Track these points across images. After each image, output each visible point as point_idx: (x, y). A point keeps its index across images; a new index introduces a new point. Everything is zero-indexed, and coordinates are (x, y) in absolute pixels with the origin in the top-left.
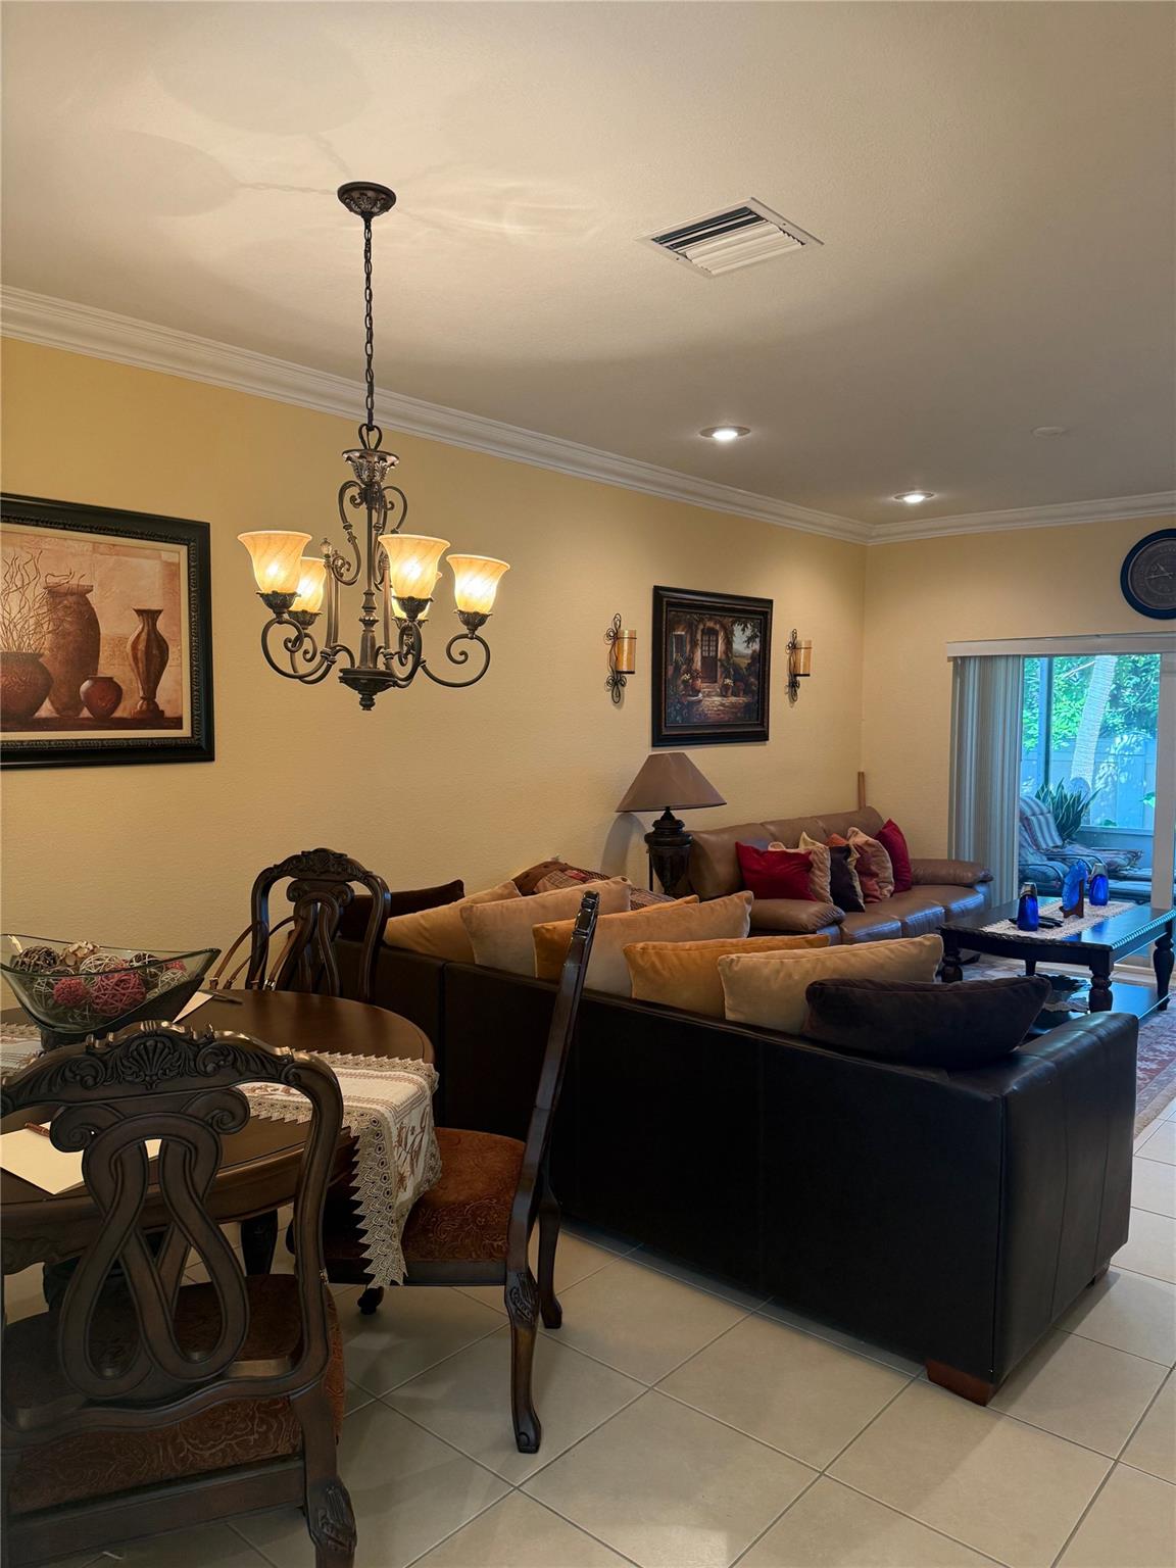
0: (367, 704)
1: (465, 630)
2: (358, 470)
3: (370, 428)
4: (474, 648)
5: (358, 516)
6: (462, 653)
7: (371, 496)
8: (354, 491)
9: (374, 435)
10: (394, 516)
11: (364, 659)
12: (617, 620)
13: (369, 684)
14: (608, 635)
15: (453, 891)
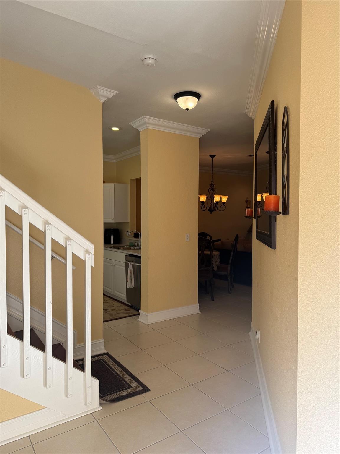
0: (211, 213)
1: (222, 204)
2: (211, 187)
3: (212, 182)
4: (224, 207)
5: (210, 192)
6: (223, 207)
7: (212, 189)
8: (210, 189)
9: (213, 182)
10: (214, 192)
11: (211, 208)
12: (247, 199)
13: (211, 211)
14: (245, 201)
15: (220, 240)
